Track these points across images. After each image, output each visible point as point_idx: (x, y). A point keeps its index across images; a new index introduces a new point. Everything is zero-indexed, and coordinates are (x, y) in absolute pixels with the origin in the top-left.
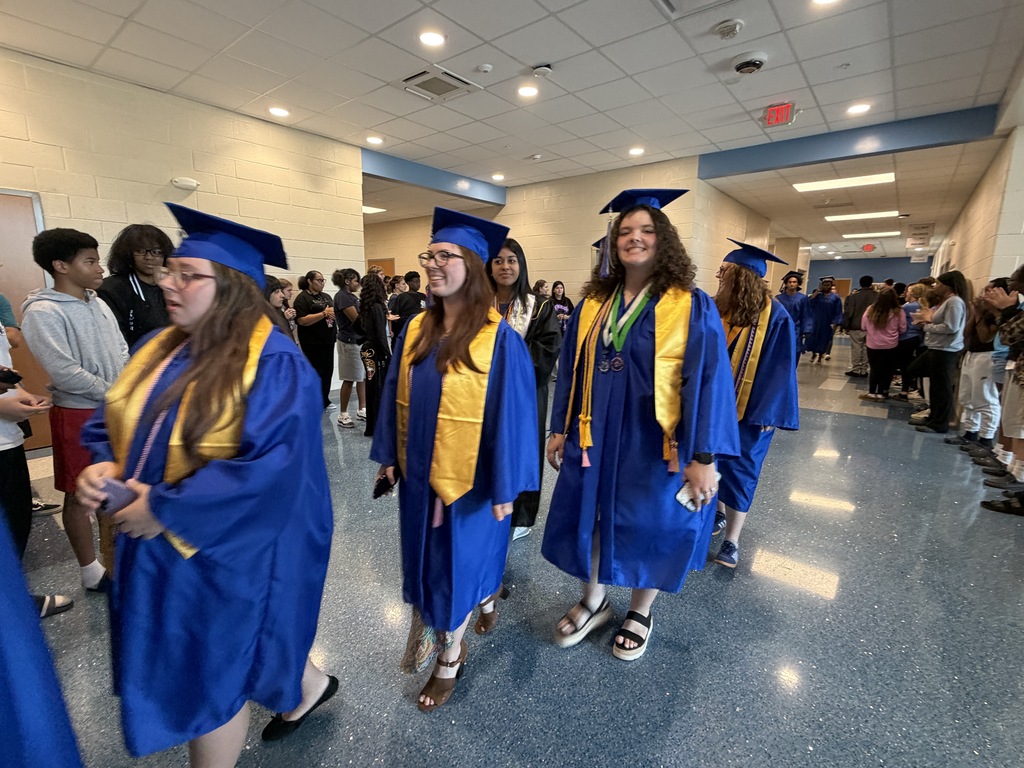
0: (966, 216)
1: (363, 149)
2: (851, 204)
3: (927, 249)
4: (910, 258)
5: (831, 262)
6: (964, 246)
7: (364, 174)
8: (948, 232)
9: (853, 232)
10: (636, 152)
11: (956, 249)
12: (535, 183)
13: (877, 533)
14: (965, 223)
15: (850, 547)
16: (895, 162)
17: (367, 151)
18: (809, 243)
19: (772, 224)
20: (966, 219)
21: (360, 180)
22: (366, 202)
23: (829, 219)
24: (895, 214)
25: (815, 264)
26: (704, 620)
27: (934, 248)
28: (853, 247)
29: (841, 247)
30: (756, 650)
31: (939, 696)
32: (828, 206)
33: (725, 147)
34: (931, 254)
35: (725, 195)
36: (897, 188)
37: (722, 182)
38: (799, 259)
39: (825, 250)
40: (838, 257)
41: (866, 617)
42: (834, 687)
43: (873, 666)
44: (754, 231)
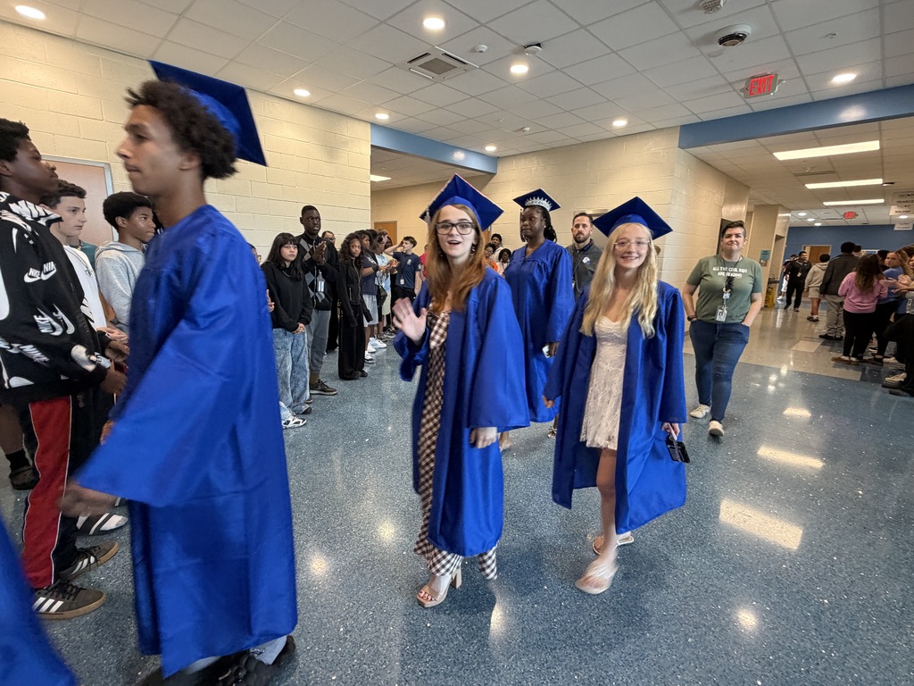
1: (372, 124)
2: (834, 172)
3: (912, 217)
4: (893, 226)
5: (809, 229)
7: (372, 146)
9: (834, 200)
10: (620, 123)
12: (523, 153)
13: (841, 489)
15: (812, 500)
16: (880, 130)
17: (375, 126)
18: (789, 210)
19: (751, 192)
21: (368, 151)
22: (373, 171)
23: (810, 186)
24: (879, 181)
25: (793, 230)
28: (833, 215)
29: (822, 214)
30: (711, 588)
32: (809, 174)
33: (705, 118)
35: (705, 164)
36: (882, 156)
37: (702, 151)
38: (777, 225)
39: (804, 217)
40: (818, 224)
41: (824, 567)
42: (787, 629)
43: (828, 614)
44: (733, 199)
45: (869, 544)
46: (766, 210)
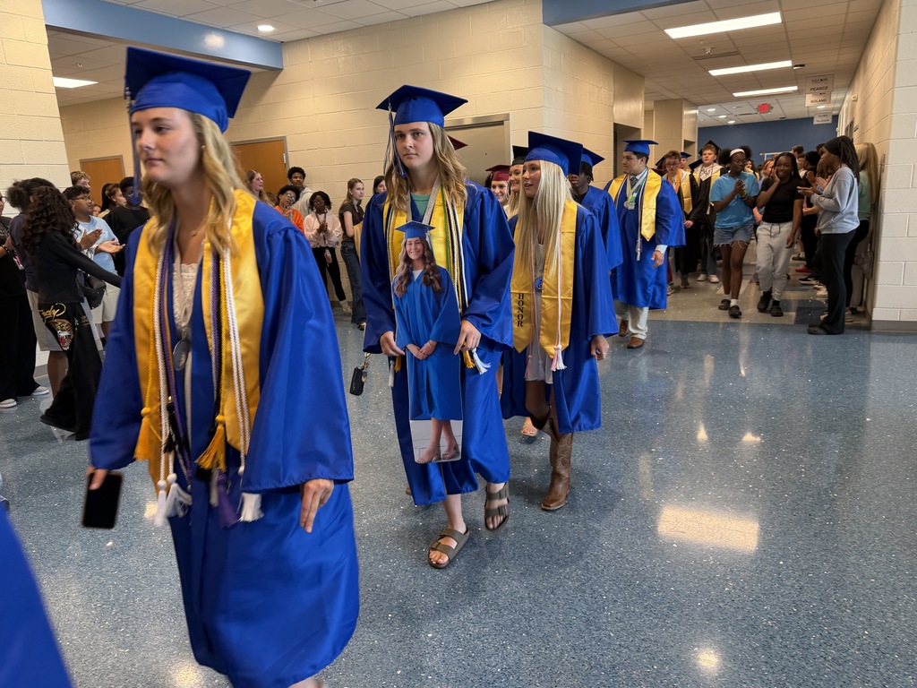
0: (865, 65)
2: (737, 53)
3: (831, 106)
4: (812, 118)
5: (724, 128)
6: (865, 103)
7: (48, 27)
8: (849, 85)
9: (743, 90)
11: (858, 105)
12: (323, 36)
13: (782, 470)
14: (865, 73)
15: (752, 492)
18: (695, 105)
19: (647, 82)
20: (865, 70)
21: (43, 36)
22: (58, 71)
23: (714, 73)
24: (788, 64)
25: (703, 131)
26: (580, 618)
27: (837, 105)
28: (746, 108)
29: (732, 107)
30: (644, 645)
31: (848, 658)
32: (709, 57)
34: (835, 113)
35: (584, 47)
36: (786, 32)
37: (575, 27)
38: (684, 127)
39: (714, 114)
40: (732, 122)
41: (770, 578)
42: (734, 671)
43: (778, 637)
44: (625, 93)
45: (815, 535)
46: (668, 106)
